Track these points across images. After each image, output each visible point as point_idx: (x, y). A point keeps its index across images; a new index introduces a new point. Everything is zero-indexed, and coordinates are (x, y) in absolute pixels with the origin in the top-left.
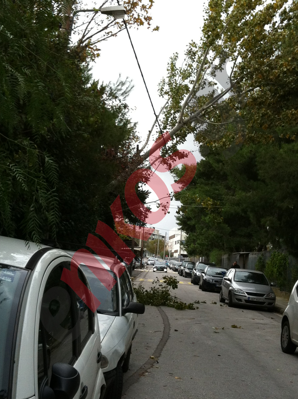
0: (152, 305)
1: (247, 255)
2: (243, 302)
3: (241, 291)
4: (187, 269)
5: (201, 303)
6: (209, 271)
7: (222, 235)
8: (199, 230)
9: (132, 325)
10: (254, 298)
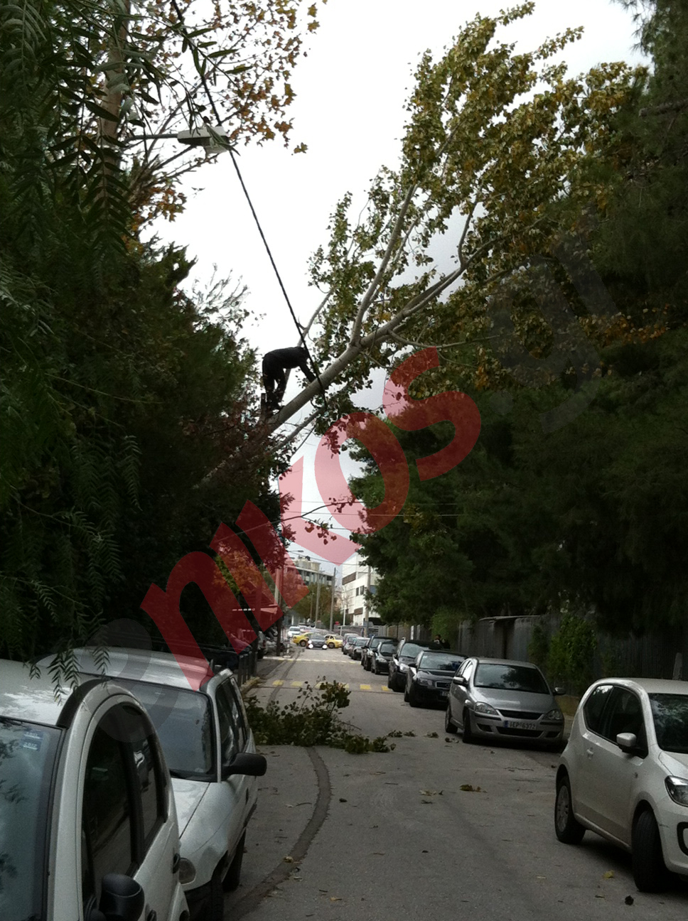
0: (296, 744)
1: (512, 621)
2: (494, 733)
3: (490, 709)
4: (380, 655)
5: (404, 736)
6: (424, 661)
7: (455, 579)
8: (406, 568)
9: (243, 797)
10: (518, 724)
